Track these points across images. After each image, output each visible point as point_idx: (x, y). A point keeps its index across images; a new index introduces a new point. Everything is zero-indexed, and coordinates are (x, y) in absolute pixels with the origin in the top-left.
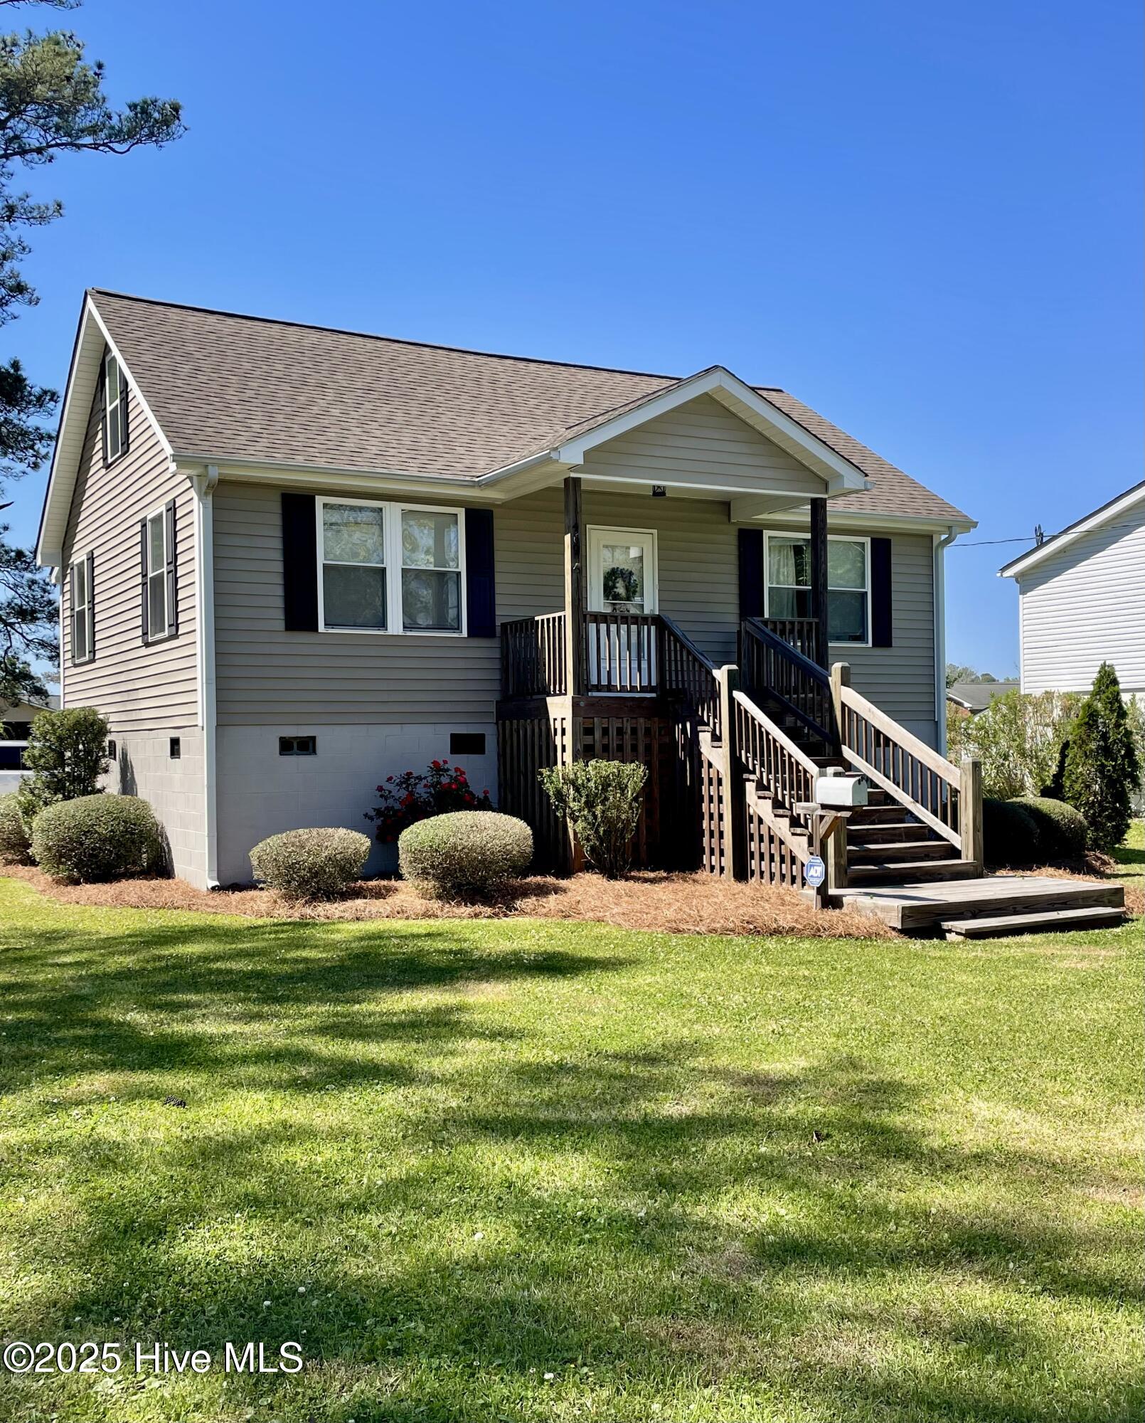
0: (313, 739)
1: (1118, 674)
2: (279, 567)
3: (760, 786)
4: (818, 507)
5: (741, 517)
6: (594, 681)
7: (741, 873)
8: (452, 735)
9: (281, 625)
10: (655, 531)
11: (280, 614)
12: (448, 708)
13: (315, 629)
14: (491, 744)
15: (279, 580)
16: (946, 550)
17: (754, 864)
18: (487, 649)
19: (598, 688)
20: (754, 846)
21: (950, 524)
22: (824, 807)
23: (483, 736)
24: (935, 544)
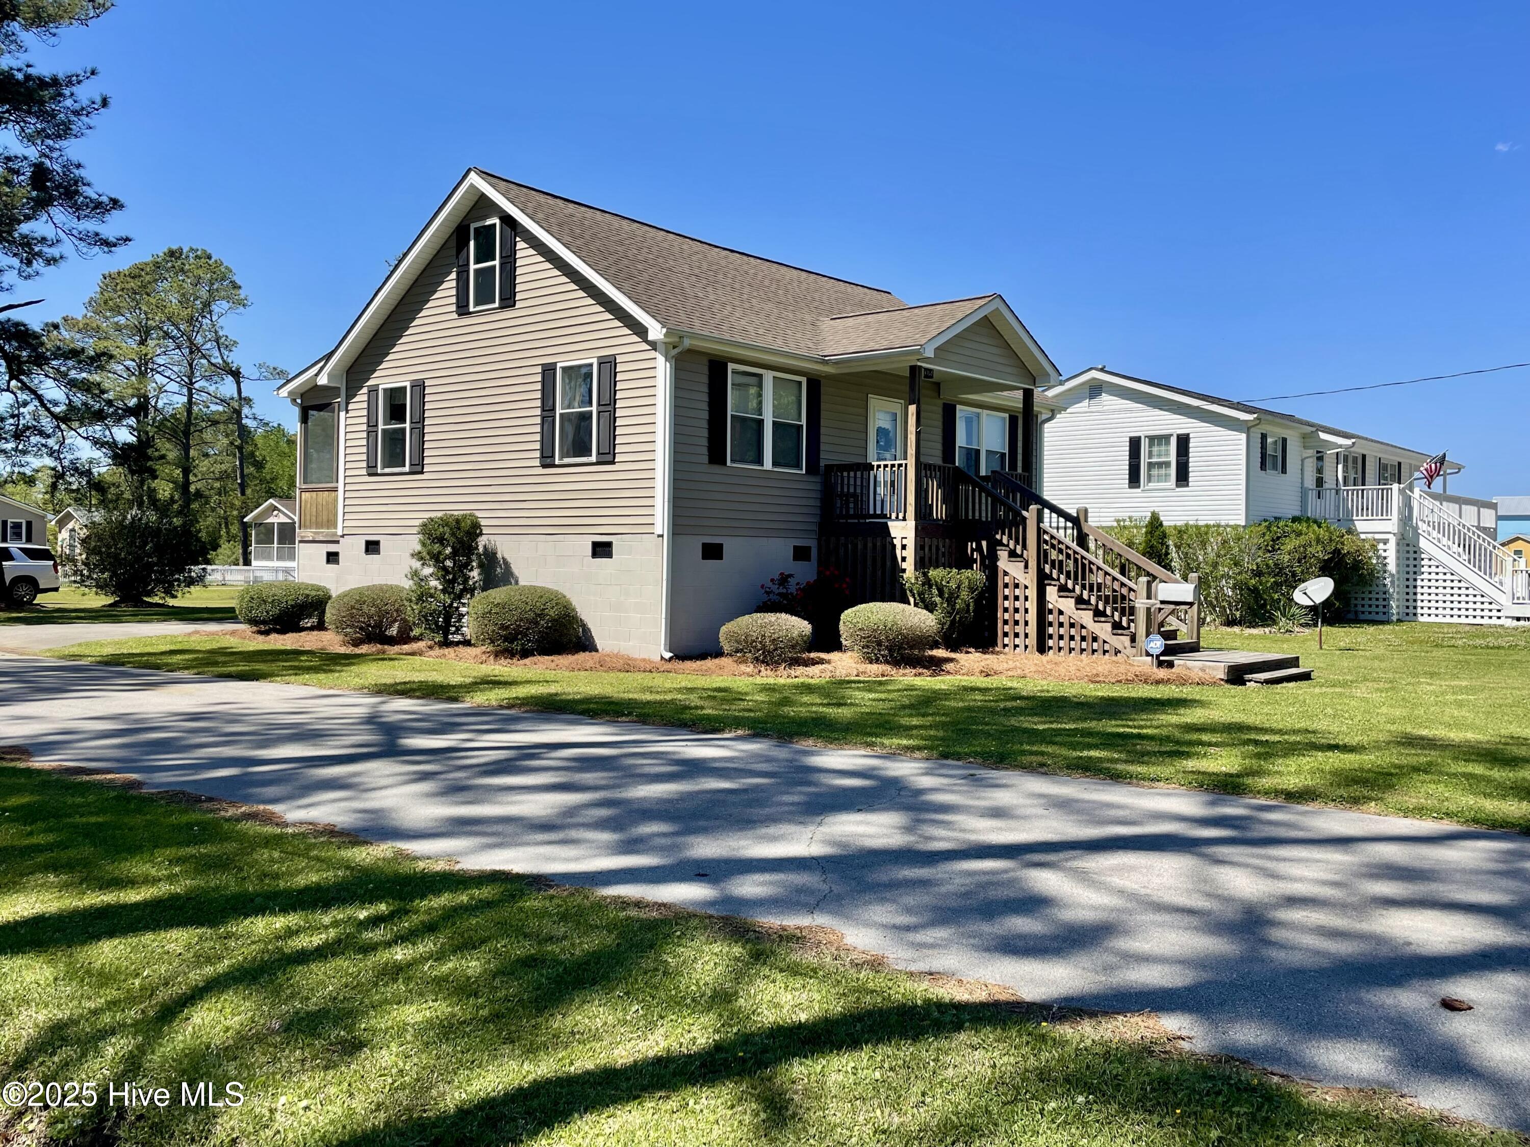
0: (720, 546)
1: (1162, 518)
2: (706, 415)
3: (1063, 589)
4: (1028, 395)
5: (947, 396)
6: (871, 512)
7: (1042, 648)
8: (795, 547)
9: (706, 459)
10: (902, 401)
11: (705, 451)
12: (790, 526)
13: (725, 463)
14: (814, 553)
15: (705, 424)
16: (1046, 425)
17: (1051, 643)
18: (814, 484)
19: (875, 516)
20: (1051, 630)
21: (1053, 408)
22: (1162, 602)
23: (810, 547)
24: (1039, 421)
